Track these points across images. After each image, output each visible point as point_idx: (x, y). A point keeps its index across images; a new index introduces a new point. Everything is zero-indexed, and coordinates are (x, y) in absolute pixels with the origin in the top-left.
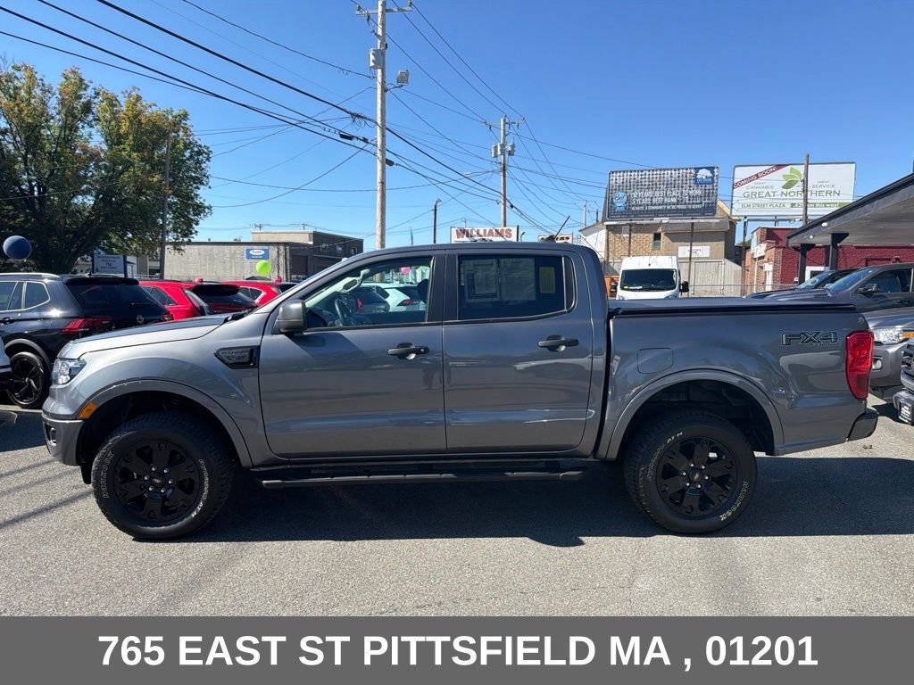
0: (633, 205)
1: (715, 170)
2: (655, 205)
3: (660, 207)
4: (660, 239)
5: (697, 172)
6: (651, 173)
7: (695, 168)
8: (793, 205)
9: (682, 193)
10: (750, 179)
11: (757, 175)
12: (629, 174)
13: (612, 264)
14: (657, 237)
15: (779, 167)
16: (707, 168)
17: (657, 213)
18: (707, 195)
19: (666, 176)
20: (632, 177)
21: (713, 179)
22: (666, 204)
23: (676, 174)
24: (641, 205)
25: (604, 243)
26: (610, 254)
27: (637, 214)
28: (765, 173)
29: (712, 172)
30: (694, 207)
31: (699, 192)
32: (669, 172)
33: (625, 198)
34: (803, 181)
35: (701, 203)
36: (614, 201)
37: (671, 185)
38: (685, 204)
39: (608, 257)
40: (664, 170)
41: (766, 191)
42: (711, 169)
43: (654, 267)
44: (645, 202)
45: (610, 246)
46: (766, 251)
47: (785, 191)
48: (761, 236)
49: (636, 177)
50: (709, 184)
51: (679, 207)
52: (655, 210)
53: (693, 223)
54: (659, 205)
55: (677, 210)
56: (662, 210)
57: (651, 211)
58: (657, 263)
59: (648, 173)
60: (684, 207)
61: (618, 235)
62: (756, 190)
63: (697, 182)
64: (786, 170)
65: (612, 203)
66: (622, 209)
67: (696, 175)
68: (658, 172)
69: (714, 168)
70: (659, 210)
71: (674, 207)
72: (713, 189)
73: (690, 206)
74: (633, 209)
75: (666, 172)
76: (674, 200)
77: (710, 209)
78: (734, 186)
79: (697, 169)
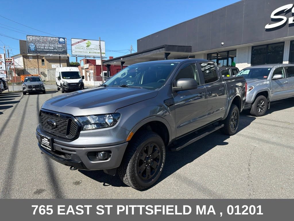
0: (38, 49)
1: (65, 39)
2: (46, 49)
3: (48, 50)
4: (44, 61)
5: (59, 39)
6: (43, 38)
7: (58, 38)
8: (90, 52)
9: (55, 46)
10: (76, 43)
11: (78, 42)
12: (34, 37)
13: (27, 70)
14: (43, 61)
15: (85, 40)
16: (62, 38)
17: (47, 52)
18: (63, 47)
19: (48, 39)
20: (36, 38)
21: (65, 42)
22: (50, 49)
23: (52, 39)
24: (40, 49)
25: (22, 62)
26: (26, 66)
27: (39, 52)
28: (81, 42)
29: (64, 40)
30: (60, 51)
31: (60, 46)
32: (50, 38)
33: (34, 46)
34: (99, 45)
35: (62, 50)
36: (30, 46)
37: (51, 42)
38: (57, 50)
39: (25, 67)
40: (48, 37)
41: (82, 47)
42: (64, 38)
43: (71, 71)
44: (42, 48)
45: (25, 63)
46: (89, 66)
47: (87, 48)
48: (85, 62)
49: (37, 38)
50: (64, 43)
51: (55, 50)
52: (46, 51)
53: (60, 57)
54: (47, 49)
55: (54, 51)
56: (49, 51)
57: (45, 51)
58: (72, 69)
59: (42, 38)
60: (57, 51)
61: (28, 59)
62: (78, 47)
63: (60, 43)
64: (86, 41)
65: (29, 47)
66: (34, 50)
67: (59, 40)
68: (46, 38)
69: (65, 38)
70: (47, 51)
71: (53, 50)
72: (65, 45)
73: (58, 51)
74: (38, 50)
75: (48, 38)
76: (53, 48)
77: (65, 52)
78: (72, 45)
79: (59, 38)
